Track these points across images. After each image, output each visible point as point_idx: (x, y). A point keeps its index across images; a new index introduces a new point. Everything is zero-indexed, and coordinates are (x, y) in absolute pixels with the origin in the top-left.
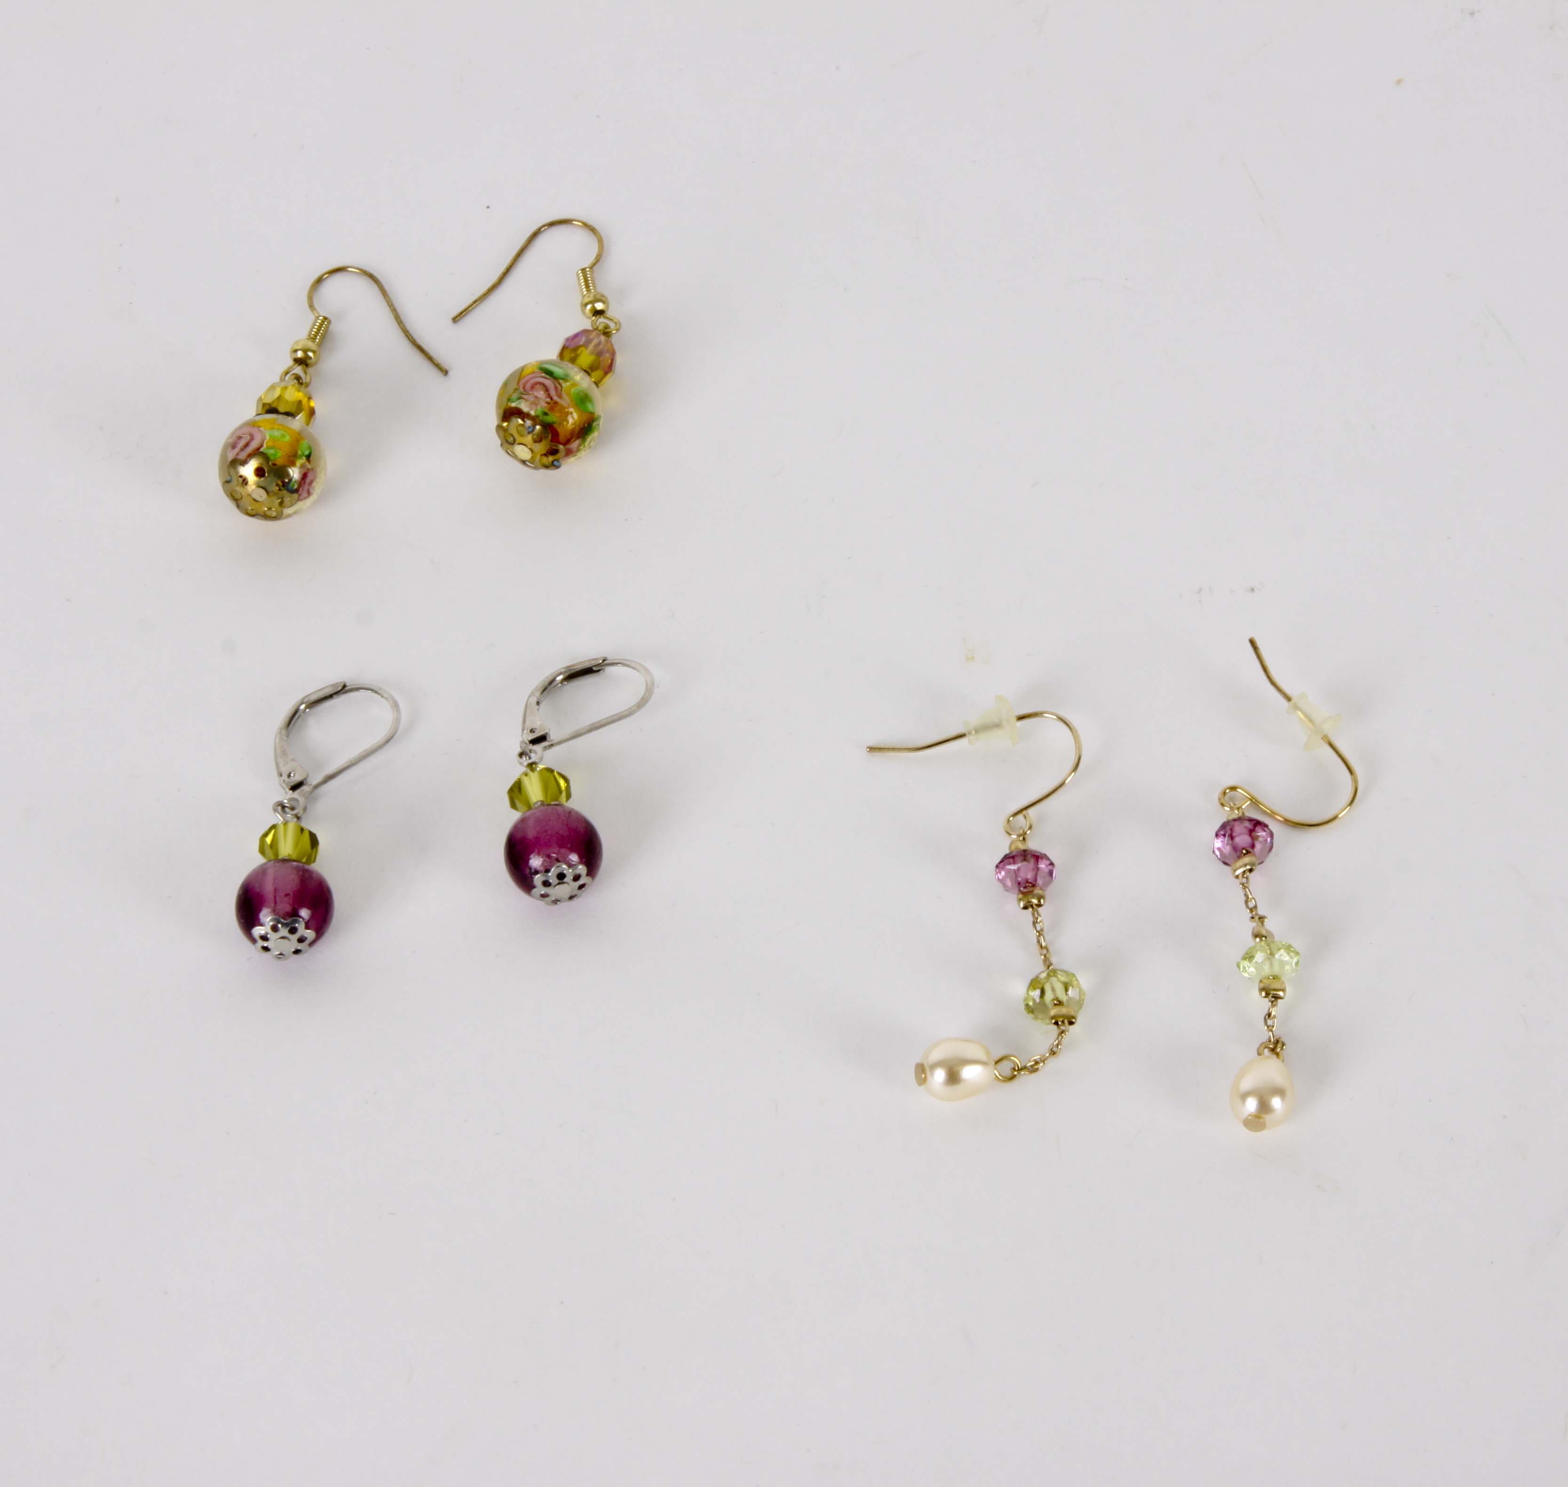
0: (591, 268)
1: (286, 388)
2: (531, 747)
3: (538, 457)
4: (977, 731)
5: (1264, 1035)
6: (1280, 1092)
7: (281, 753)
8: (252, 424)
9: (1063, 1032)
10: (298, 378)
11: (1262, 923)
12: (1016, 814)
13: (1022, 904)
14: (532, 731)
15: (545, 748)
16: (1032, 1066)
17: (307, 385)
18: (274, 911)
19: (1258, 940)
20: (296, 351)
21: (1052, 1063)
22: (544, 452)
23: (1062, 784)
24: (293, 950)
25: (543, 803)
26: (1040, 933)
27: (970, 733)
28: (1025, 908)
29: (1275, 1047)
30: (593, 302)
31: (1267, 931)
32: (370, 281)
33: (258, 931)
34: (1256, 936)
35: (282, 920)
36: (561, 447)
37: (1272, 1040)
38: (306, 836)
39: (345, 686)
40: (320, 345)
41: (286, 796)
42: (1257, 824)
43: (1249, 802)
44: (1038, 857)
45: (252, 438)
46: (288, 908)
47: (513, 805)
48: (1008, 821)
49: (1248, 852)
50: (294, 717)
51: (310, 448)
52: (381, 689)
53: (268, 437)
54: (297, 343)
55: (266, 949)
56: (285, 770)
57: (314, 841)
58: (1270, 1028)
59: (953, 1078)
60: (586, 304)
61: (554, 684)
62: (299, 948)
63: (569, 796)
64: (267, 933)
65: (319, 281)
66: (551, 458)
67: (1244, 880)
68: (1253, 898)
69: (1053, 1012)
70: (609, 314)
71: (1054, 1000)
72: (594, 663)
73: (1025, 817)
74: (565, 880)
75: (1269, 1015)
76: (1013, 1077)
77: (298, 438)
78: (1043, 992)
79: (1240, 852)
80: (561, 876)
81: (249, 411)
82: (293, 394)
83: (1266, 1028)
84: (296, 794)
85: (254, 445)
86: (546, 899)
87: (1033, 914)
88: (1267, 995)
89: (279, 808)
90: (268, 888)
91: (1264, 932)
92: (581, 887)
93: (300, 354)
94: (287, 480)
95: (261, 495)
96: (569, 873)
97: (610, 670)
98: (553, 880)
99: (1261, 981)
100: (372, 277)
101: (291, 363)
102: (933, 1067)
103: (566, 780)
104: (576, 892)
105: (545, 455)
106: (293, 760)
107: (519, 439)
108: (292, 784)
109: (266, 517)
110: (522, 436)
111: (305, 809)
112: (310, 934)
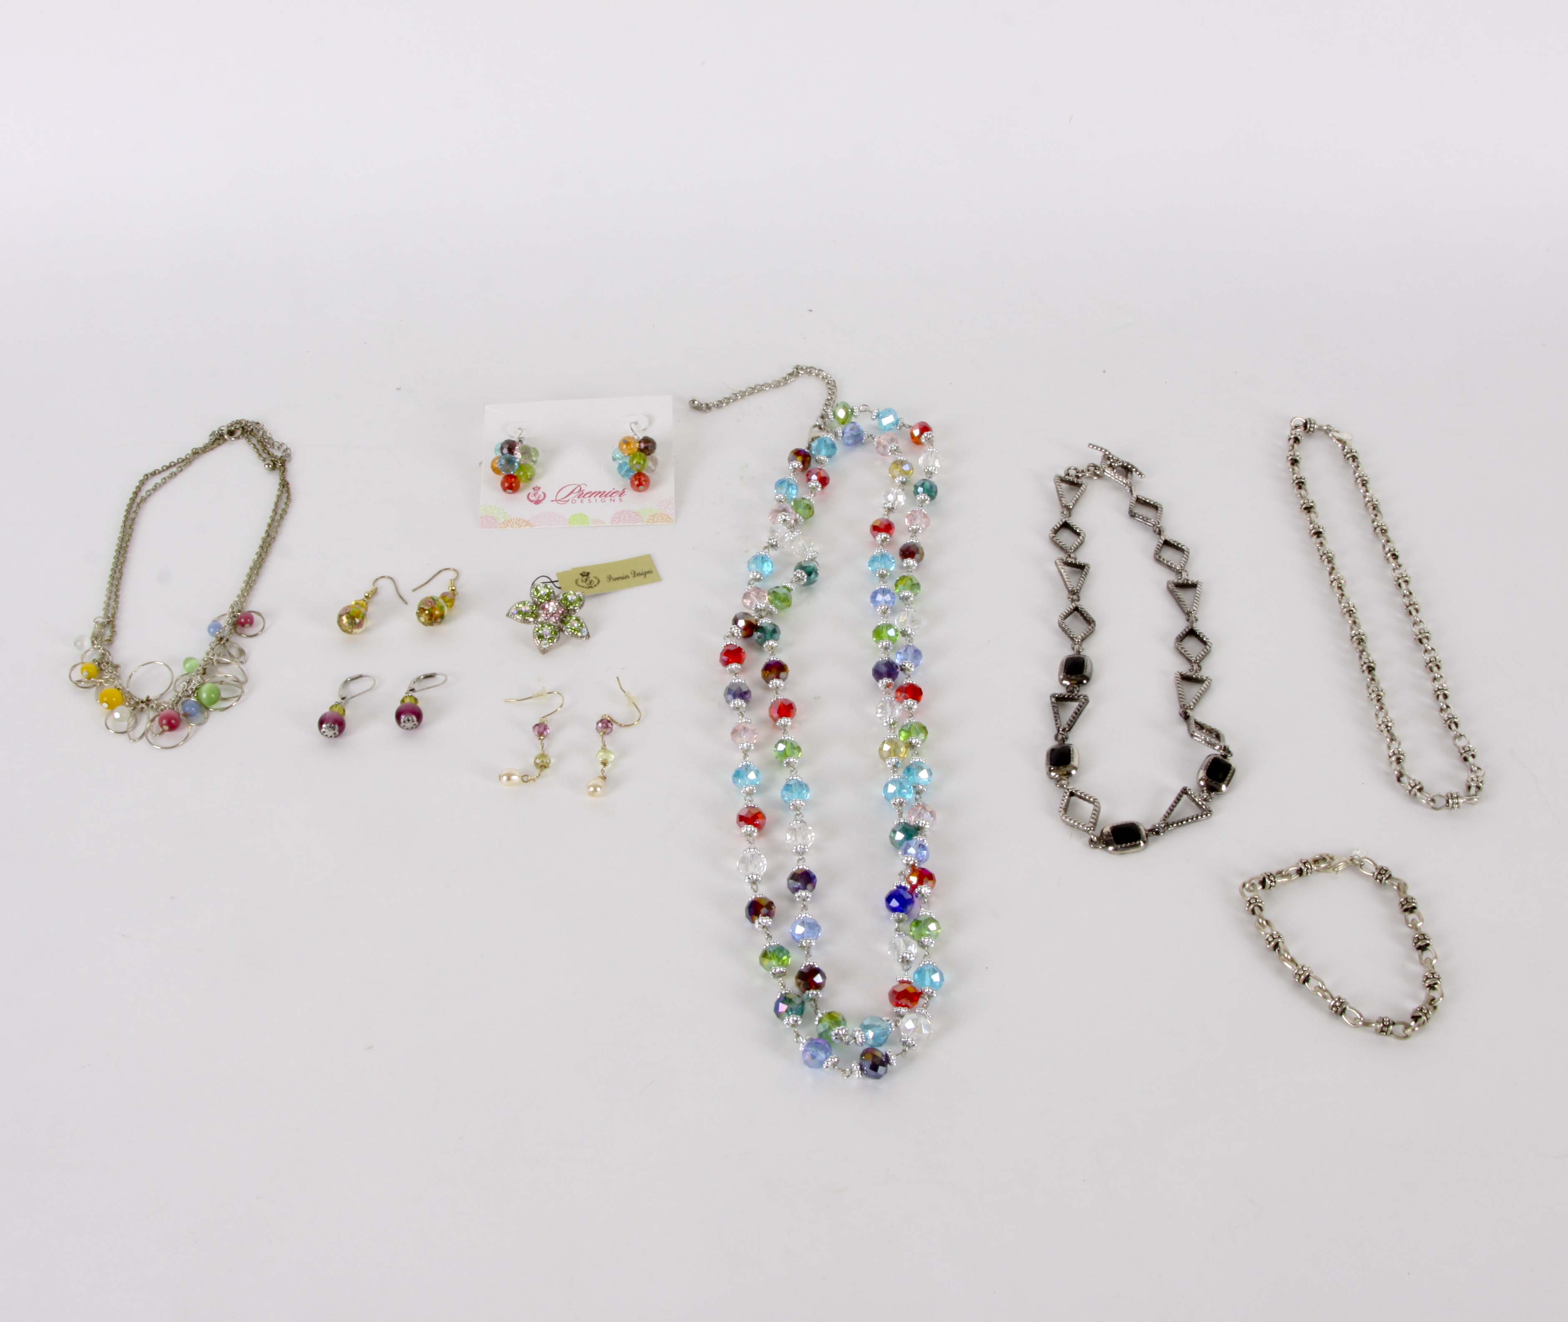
0: (454, 580)
1: (361, 601)
2: (410, 691)
3: (429, 624)
4: (535, 697)
5: (600, 774)
6: (601, 788)
7: (341, 689)
8: (348, 606)
9: (543, 771)
10: (365, 600)
11: (606, 747)
12: (542, 716)
13: (539, 738)
14: (411, 688)
15: (414, 692)
16: (534, 780)
17: (367, 601)
21: (539, 779)
22: (428, 619)
23: (556, 711)
25: (408, 702)
26: (542, 746)
27: (533, 697)
29: (602, 777)
31: (606, 749)
34: (603, 749)
35: (331, 727)
36: (435, 620)
37: (602, 775)
38: (344, 711)
39: (364, 676)
40: (374, 594)
41: (339, 700)
42: (608, 721)
43: (610, 719)
44: (545, 726)
46: (332, 724)
47: (402, 703)
48: (538, 717)
49: (605, 729)
50: (346, 682)
51: (364, 616)
52: (371, 676)
54: (367, 591)
55: (326, 737)
56: (341, 693)
57: (346, 712)
58: (603, 773)
59: (509, 779)
60: (449, 588)
62: (337, 738)
63: (419, 704)
65: (377, 579)
66: (433, 624)
68: (604, 741)
69: (542, 766)
72: (433, 674)
73: (544, 717)
75: (603, 770)
76: (527, 782)
77: (362, 613)
78: (540, 760)
79: (602, 728)
82: (363, 603)
83: (601, 772)
84: (343, 701)
85: (348, 611)
86: (404, 728)
87: (541, 741)
88: (603, 764)
89: (336, 702)
90: (328, 719)
92: (418, 728)
94: (356, 623)
95: (348, 627)
97: (437, 676)
98: (408, 724)
99: (602, 761)
100: (392, 579)
101: (364, 596)
102: (503, 775)
103: (417, 699)
104: (413, 726)
105: (431, 622)
106: (344, 692)
107: (423, 616)
108: (342, 697)
109: (351, 635)
112: (339, 735)
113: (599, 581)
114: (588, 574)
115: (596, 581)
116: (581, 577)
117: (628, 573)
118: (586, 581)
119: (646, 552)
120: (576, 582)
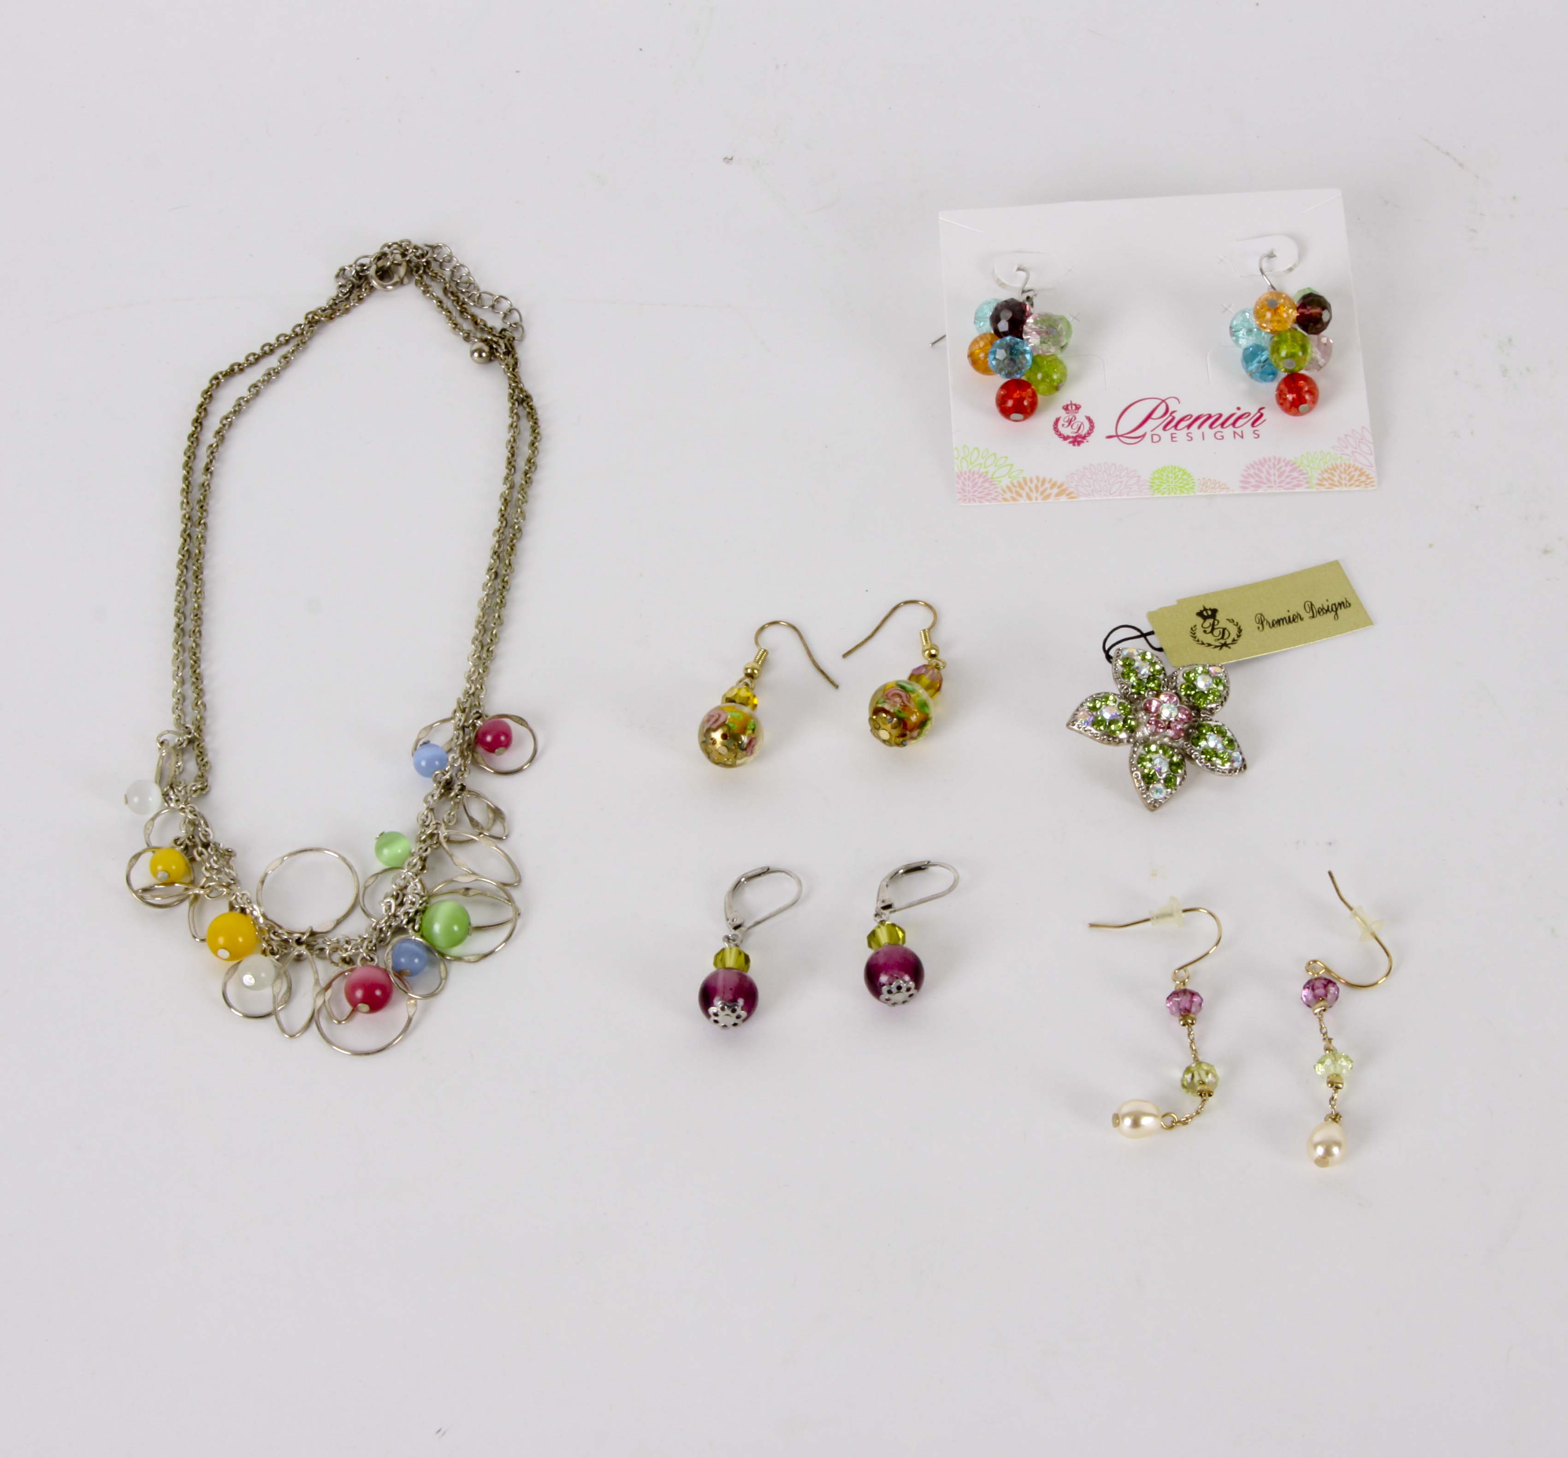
0: (929, 629)
1: (740, 689)
2: (882, 911)
3: (893, 739)
4: (1157, 918)
5: (1328, 1109)
6: (1338, 1144)
7: (729, 906)
8: (719, 708)
9: (1204, 1100)
10: (747, 685)
11: (1330, 1042)
12: (1180, 969)
13: (1182, 1023)
14: (883, 901)
15: (891, 912)
16: (1184, 1121)
17: (752, 689)
18: (722, 999)
19: (1327, 1052)
20: (747, 669)
21: (1197, 1120)
22: (897, 735)
23: (1207, 954)
24: (733, 1023)
25: (889, 944)
26: (1192, 1041)
27: (1153, 918)
28: (1184, 1025)
29: (1336, 1118)
30: (929, 650)
31: (1334, 1047)
32: (793, 630)
33: (712, 1010)
34: (1326, 1049)
35: (728, 1004)
36: (908, 732)
37: (1334, 1113)
38: (742, 957)
39: (768, 869)
40: (762, 665)
41: (730, 933)
42: (1330, 982)
43: (1324, 970)
44: (1193, 994)
45: (720, 716)
46: (731, 997)
47: (870, 946)
48: (1175, 973)
49: (1323, 999)
50: (738, 885)
51: (754, 725)
52: (790, 872)
53: (729, 717)
54: (748, 664)
55: (716, 1022)
56: (731, 917)
57: (747, 959)
58: (1333, 1106)
59: (1136, 1124)
60: (925, 651)
61: (897, 875)
62: (736, 1022)
63: (904, 942)
64: (718, 1012)
65: (762, 628)
66: (901, 739)
67: (1320, 1016)
68: (1325, 1027)
69: (1199, 1088)
70: (940, 657)
71: (1199, 1081)
72: (923, 864)
73: (1185, 971)
74: (901, 990)
75: (1333, 1098)
76: (1171, 1127)
77: (748, 718)
78: (1193, 1076)
79: (1317, 998)
80: (899, 988)
81: (718, 702)
82: (744, 693)
83: (1330, 1106)
84: (737, 932)
85: (721, 720)
86: (889, 1002)
87: (1188, 1029)
88: (1332, 1086)
89: (727, 939)
90: (720, 984)
91: (1332, 1048)
92: (911, 996)
93: (749, 671)
94: (740, 742)
95: (724, 751)
96: (904, 986)
97: (932, 869)
98: (894, 990)
99: (1328, 1077)
100: (794, 628)
101: (743, 675)
102: (1124, 1116)
103: (903, 932)
104: (907, 998)
105: (898, 737)
106: (736, 911)
107: (883, 726)
108: (735, 925)
109: (725, 765)
110: (885, 724)
111: (742, 942)
112: (744, 1014)
113: (1240, 630)
114: (1214, 611)
115: (1234, 631)
116: (1200, 620)
117: (1297, 607)
118: (1212, 632)
119: (1332, 558)
120: (1193, 635)
